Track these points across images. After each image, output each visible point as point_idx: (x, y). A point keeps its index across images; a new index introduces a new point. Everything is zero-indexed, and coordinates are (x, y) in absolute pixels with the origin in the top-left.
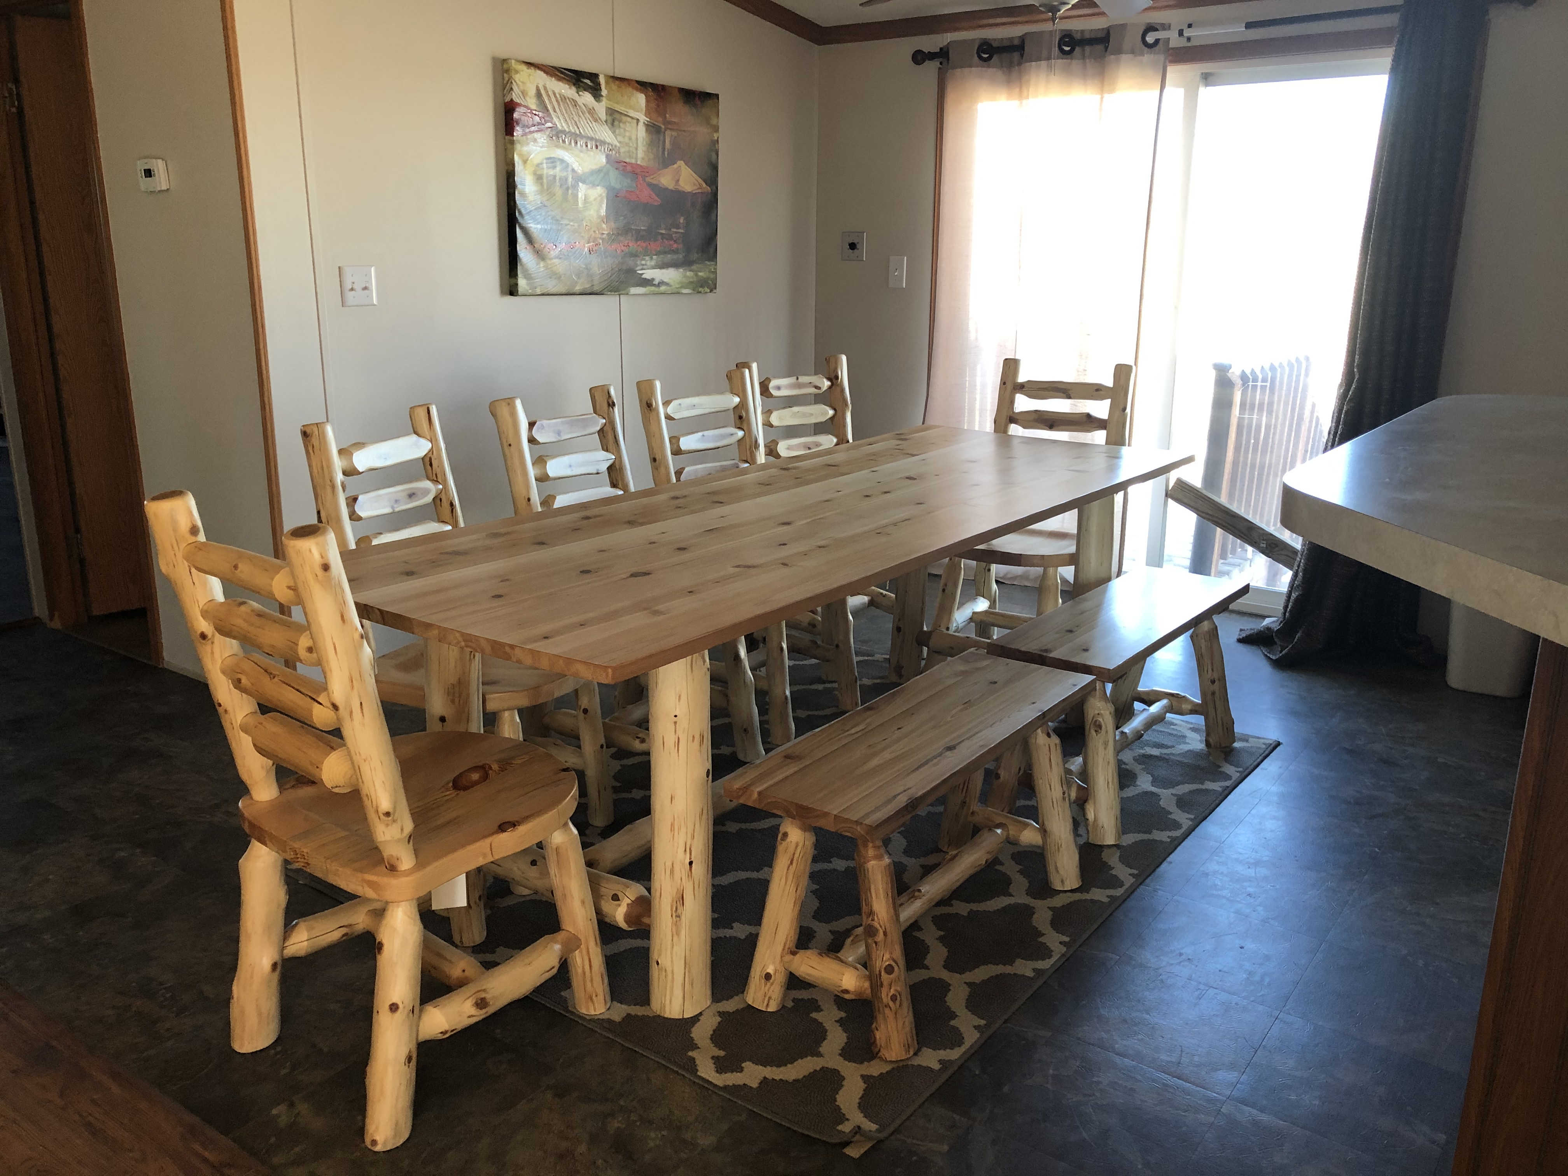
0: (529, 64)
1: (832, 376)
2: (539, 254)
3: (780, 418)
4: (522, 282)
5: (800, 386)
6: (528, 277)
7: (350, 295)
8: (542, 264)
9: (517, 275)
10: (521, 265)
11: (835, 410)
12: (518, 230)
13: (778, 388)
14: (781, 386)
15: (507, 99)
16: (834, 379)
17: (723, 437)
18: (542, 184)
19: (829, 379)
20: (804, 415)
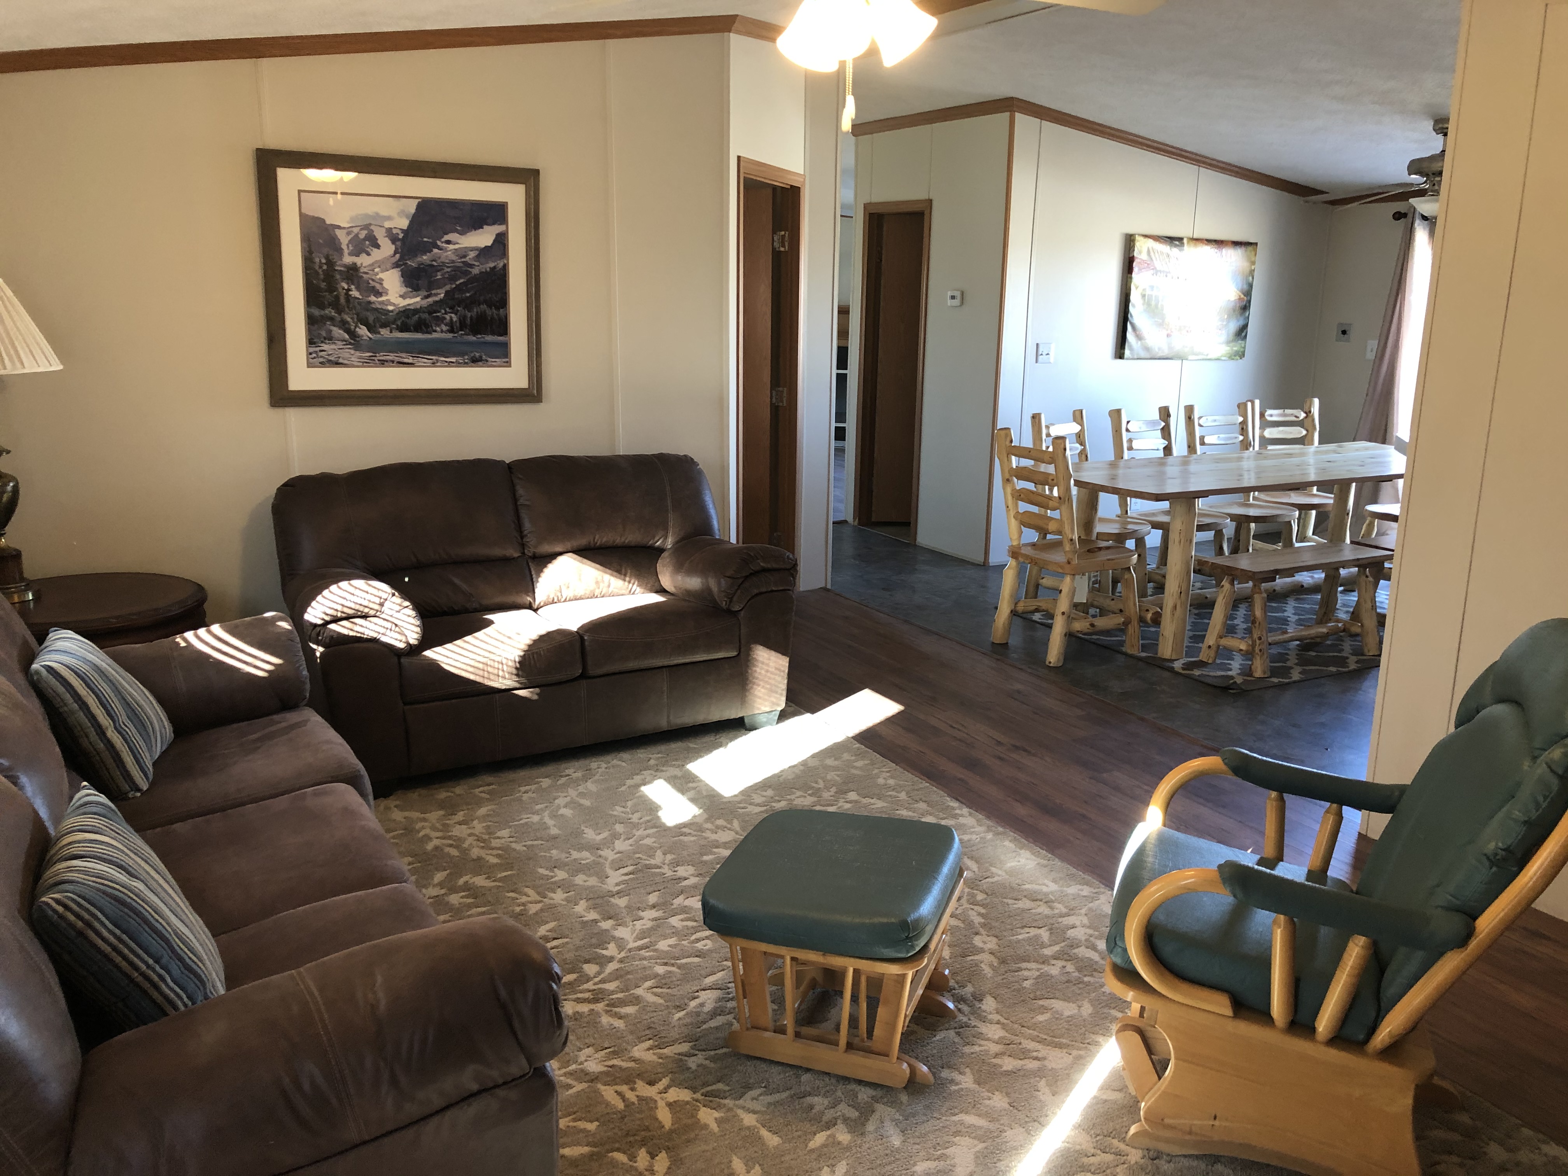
0: (1146, 236)
1: (1307, 411)
2: (1139, 337)
3: (1270, 433)
4: (1127, 352)
5: (1285, 415)
6: (1131, 349)
7: (1040, 358)
8: (1139, 342)
9: (1124, 348)
10: (1129, 343)
11: (1307, 431)
12: (1128, 323)
13: (1271, 416)
14: (1273, 415)
15: (1131, 255)
16: (1308, 413)
17: (1231, 438)
18: (1145, 300)
19: (1306, 413)
20: (1286, 432)
